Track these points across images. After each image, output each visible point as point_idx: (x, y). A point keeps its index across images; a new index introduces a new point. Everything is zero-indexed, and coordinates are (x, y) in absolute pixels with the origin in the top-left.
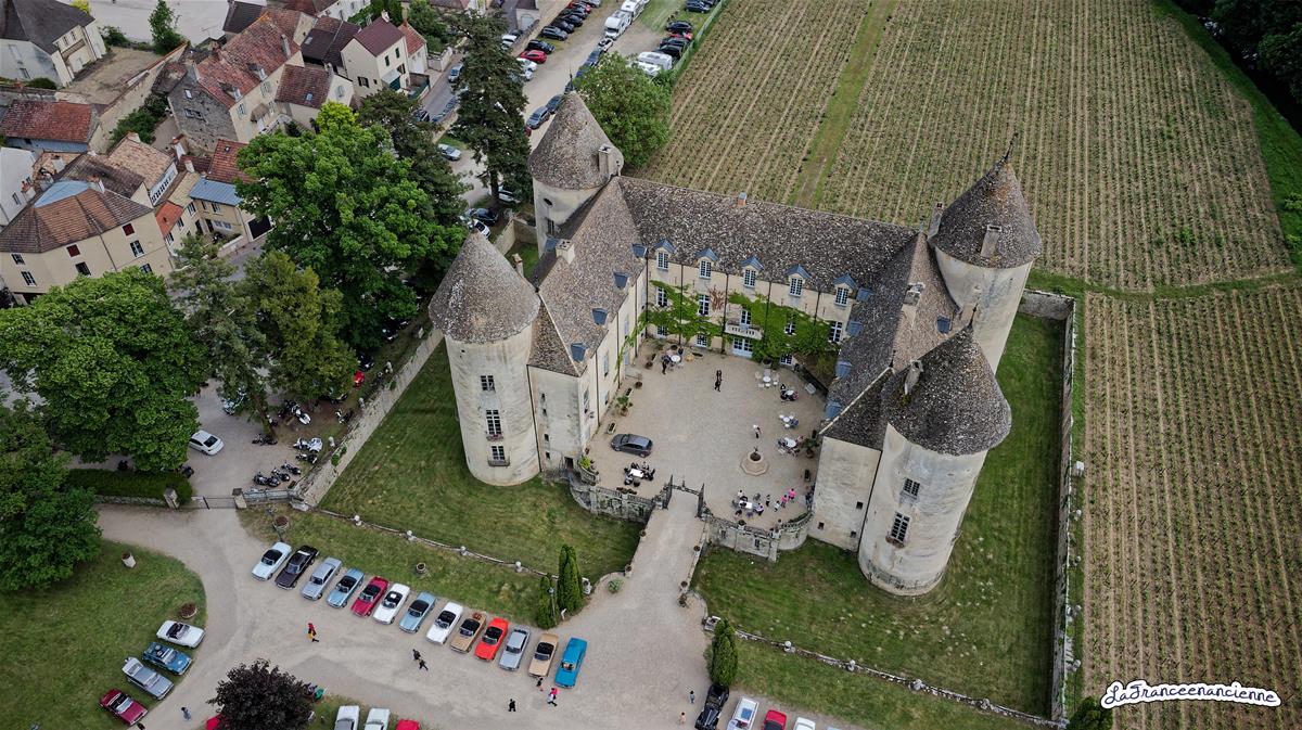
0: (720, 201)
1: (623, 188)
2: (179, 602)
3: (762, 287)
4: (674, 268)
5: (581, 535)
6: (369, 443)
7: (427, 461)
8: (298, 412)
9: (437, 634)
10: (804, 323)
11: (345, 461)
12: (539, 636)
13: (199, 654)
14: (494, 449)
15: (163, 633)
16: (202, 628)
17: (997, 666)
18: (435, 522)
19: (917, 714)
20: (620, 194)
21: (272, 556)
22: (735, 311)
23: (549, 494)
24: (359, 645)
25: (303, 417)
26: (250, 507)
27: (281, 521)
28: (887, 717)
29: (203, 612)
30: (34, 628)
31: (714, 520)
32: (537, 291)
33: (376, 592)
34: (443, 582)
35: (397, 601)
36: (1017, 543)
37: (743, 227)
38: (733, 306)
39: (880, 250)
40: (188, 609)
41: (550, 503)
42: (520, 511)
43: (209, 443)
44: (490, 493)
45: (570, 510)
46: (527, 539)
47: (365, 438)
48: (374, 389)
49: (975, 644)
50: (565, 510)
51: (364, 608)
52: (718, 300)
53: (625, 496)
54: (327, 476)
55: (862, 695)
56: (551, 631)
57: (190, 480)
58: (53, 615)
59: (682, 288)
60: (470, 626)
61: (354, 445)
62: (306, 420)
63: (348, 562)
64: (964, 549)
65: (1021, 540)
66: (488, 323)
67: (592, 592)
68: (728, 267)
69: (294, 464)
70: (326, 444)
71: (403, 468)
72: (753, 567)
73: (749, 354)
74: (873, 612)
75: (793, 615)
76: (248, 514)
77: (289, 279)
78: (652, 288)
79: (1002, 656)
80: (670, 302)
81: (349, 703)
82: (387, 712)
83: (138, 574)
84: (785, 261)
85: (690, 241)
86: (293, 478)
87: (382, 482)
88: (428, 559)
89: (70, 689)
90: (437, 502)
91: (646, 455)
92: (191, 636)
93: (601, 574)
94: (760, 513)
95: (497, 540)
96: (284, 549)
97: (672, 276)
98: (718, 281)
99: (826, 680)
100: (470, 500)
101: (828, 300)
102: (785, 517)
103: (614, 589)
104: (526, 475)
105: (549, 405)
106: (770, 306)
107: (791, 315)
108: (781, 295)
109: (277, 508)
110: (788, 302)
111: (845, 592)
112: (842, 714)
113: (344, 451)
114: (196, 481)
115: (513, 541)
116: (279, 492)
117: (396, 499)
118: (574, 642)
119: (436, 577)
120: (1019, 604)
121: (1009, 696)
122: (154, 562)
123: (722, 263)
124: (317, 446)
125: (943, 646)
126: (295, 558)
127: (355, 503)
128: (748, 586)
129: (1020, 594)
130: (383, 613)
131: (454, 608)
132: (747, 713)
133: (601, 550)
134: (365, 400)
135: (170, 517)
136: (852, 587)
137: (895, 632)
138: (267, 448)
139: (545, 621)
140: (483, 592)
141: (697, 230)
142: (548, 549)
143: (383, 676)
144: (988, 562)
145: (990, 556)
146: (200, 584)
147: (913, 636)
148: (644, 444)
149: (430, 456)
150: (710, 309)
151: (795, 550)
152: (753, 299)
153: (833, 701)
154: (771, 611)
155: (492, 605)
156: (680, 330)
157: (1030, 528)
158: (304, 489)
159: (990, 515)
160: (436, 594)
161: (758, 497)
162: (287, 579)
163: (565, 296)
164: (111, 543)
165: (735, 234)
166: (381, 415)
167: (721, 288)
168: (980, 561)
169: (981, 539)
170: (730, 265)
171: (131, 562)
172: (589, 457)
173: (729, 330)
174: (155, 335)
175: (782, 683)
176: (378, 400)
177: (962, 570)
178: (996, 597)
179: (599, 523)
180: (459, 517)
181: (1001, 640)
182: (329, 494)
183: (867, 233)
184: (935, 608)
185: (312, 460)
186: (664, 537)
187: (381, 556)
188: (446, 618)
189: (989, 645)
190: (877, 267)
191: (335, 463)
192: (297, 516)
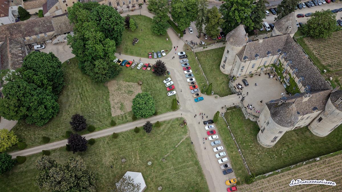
0: (302, 53)
1: (288, 37)
2: (167, 49)
3: (295, 76)
4: (283, 60)
5: (224, 88)
6: (212, 50)
7: (217, 59)
8: (206, 36)
9: (188, 80)
10: (297, 89)
11: (206, 49)
12: (199, 93)
13: (163, 57)
14: (224, 64)
15: (162, 51)
16: (166, 55)
17: (259, 165)
18: (207, 68)
19: (234, 153)
20: (286, 38)
21: (182, 53)
22: (288, 77)
23: (227, 79)
24: (179, 73)
25: (206, 37)
26: (187, 44)
27: (188, 50)
28: (229, 149)
29: (168, 53)
30: (151, 38)
31: (242, 104)
32: (247, 42)
33: (188, 69)
34: (197, 75)
35: (189, 72)
36: (290, 158)
37: (301, 61)
38: (288, 75)
39: (320, 86)
40: (167, 51)
41: (225, 80)
42: (220, 77)
43: (191, 31)
44: (219, 71)
45: (227, 84)
46: (216, 82)
47: (213, 48)
48: (220, 42)
49: (260, 160)
50: (226, 83)
51: (184, 69)
52: (287, 72)
53: (234, 88)
54: (201, 49)
55: (230, 143)
56: (202, 94)
57: (184, 35)
58: (154, 39)
59: (282, 65)
60: (193, 83)
61: (209, 48)
62: (206, 38)
63: (190, 62)
64: (280, 148)
65: (292, 158)
66: (232, 41)
67: (213, 95)
68: (292, 67)
69: (198, 43)
70: (205, 44)
71: (212, 57)
72: (242, 117)
73: (285, 87)
74: (251, 139)
75: (239, 127)
76: (186, 45)
77: (215, 13)
78: (278, 60)
79: (262, 165)
80: (279, 66)
81: (171, 78)
82: (173, 83)
83: (167, 42)
84: (302, 74)
85: (290, 57)
86: (196, 45)
87: (208, 57)
88: (199, 71)
89: (148, 49)
90: (211, 66)
91: (245, 86)
92: (164, 54)
93: (217, 94)
94: (251, 110)
95: (212, 78)
96: (184, 53)
97: (282, 61)
98: (288, 68)
99: (228, 136)
100: (215, 70)
101: (303, 88)
102: (254, 114)
103: (216, 97)
104: (226, 73)
105: (237, 64)
106: (294, 81)
107: (296, 85)
108: (297, 80)
109: (190, 47)
110: (297, 83)
111: (251, 133)
112: (224, 142)
113: (207, 47)
114: (185, 35)
115: (214, 80)
116: (192, 46)
117: (207, 60)
118: (202, 97)
119: (197, 74)
120: (276, 164)
121: (254, 170)
122: (170, 42)
123: (291, 65)
124: (203, 43)
125: (255, 154)
126: (184, 55)
127: (201, 57)
128: (238, 118)
129: (279, 163)
130: (186, 72)
131: (194, 79)
132: (211, 127)
133: (224, 93)
134: (217, 42)
135: (177, 37)
136: (253, 134)
137: (250, 145)
138: (197, 38)
139: (202, 92)
140: (200, 81)
141: (293, 56)
142: (217, 86)
143: (178, 79)
144: (281, 154)
145: (283, 154)
146: (171, 49)
147: (252, 149)
148: (247, 84)
149: (218, 59)
150: (285, 73)
151: (252, 121)
152: (292, 77)
153: (225, 139)
154: (236, 124)
155: (199, 84)
156: (278, 72)
157: (297, 159)
158: (195, 48)
159: (293, 150)
160: (194, 76)
161: (254, 107)
162: (180, 57)
163: (253, 47)
164: (168, 35)
165: (298, 62)
166: (218, 47)
167: (288, 70)
168: (280, 153)
169: (285, 151)
170: (293, 67)
171: (167, 39)
172: (237, 78)
173: (285, 79)
174: (191, 9)
175: (222, 130)
176: (219, 44)
177: (275, 151)
178: (274, 159)
179: (228, 89)
180: (211, 70)
181: (265, 164)
182: (199, 52)
183: (321, 81)
184: (261, 150)
185: (201, 45)
186: (232, 99)
187: (194, 65)
188: (192, 79)
189: (262, 162)
190: (317, 89)
191: (204, 48)
192: (191, 51)
